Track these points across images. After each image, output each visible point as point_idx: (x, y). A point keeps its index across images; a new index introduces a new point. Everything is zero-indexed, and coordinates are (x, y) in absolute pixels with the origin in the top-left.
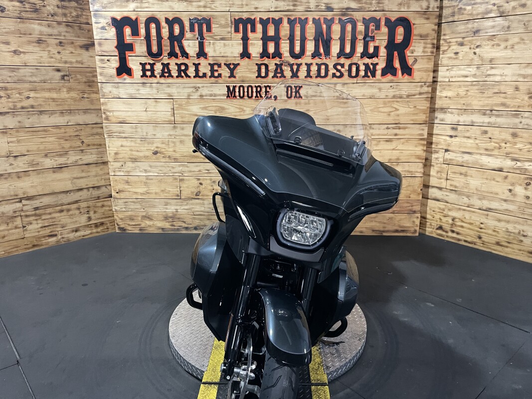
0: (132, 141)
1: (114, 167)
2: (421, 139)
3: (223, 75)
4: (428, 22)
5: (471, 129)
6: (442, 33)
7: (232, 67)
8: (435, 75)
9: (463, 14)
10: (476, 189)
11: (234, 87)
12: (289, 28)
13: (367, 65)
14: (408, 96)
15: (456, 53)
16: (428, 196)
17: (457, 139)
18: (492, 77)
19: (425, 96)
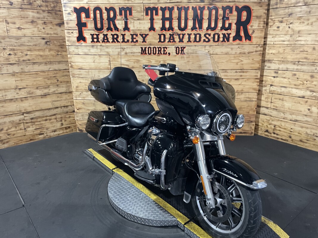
0: (86, 80)
1: (76, 95)
2: (257, 79)
3: (139, 41)
4: (262, 8)
5: (286, 73)
6: (270, 15)
7: (144, 36)
8: (265, 40)
9: (282, 4)
10: (289, 109)
11: (145, 48)
12: (178, 13)
13: (224, 35)
14: (249, 53)
15: (278, 27)
16: (260, 112)
17: (278, 79)
18: (299, 41)
19: (259, 53)
